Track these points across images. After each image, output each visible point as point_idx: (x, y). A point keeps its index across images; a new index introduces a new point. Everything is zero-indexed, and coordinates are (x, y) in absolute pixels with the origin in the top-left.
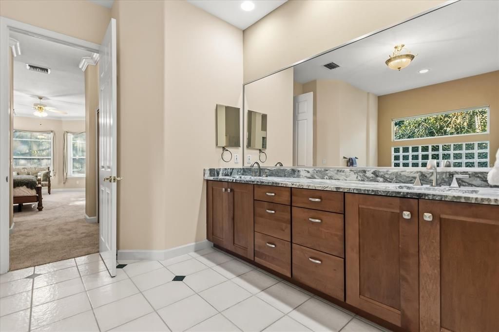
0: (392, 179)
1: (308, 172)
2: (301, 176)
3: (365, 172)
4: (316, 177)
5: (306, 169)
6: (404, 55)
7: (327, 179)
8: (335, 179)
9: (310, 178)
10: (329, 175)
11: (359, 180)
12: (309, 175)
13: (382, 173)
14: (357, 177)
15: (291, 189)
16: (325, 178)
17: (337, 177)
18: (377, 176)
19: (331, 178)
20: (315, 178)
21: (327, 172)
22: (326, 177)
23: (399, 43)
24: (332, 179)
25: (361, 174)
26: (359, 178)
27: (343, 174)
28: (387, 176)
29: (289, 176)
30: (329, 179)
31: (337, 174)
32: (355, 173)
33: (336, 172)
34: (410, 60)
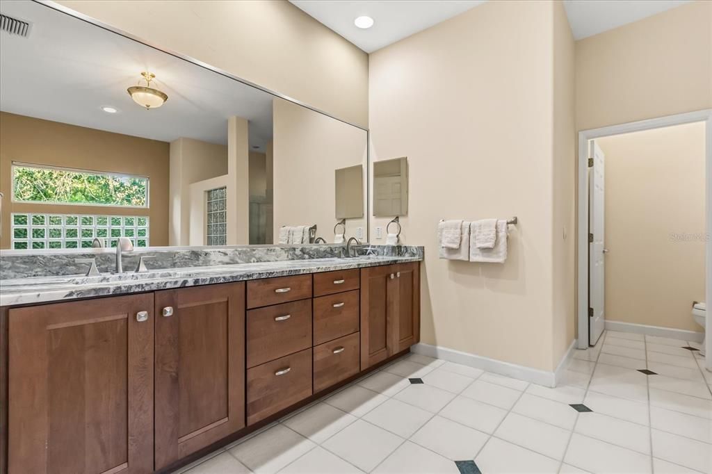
0: (314, 255)
1: (226, 254)
2: (212, 263)
3: (294, 249)
4: (239, 261)
5: (221, 250)
6: (159, 92)
7: (254, 262)
8: (265, 261)
9: (227, 263)
10: (257, 256)
11: (290, 259)
12: (226, 259)
13: (307, 250)
14: (288, 256)
15: (313, 277)
16: (252, 261)
17: (267, 258)
18: (304, 253)
19: (259, 260)
20: (237, 263)
21: (254, 253)
22: (253, 259)
23: (151, 70)
24: (261, 261)
25: (291, 252)
26: (290, 257)
27: (274, 253)
28: (311, 253)
29: (185, 265)
30: (257, 262)
31: (267, 254)
32: (285, 252)
33: (265, 251)
34: (163, 101)
